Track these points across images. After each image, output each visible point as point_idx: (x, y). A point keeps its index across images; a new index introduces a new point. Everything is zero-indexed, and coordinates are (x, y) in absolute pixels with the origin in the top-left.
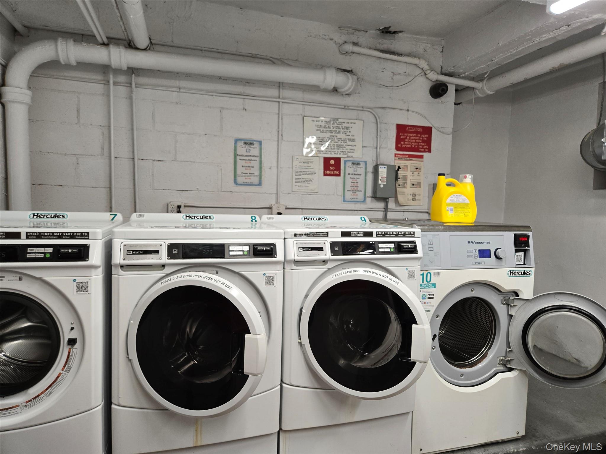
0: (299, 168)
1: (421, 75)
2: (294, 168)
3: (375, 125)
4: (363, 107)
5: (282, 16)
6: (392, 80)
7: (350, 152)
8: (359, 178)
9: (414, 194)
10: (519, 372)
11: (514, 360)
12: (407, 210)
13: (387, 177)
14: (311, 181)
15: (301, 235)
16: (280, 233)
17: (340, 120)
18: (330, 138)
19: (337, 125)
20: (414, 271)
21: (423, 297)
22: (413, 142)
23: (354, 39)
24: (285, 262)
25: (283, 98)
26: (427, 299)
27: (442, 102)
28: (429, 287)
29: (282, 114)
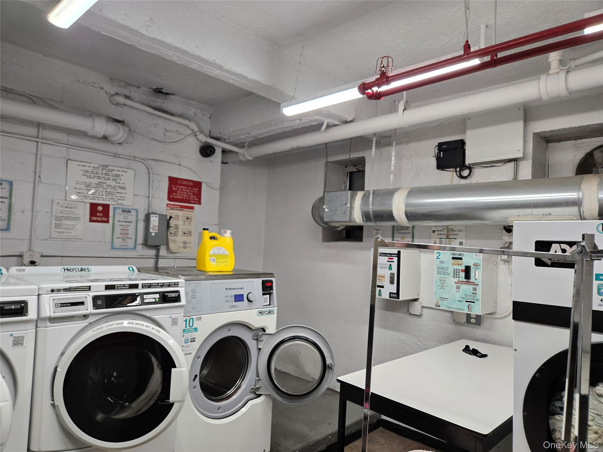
0: (60, 213)
1: (192, 136)
2: (54, 213)
3: (147, 175)
4: (134, 157)
5: (45, 56)
6: (164, 136)
7: (120, 200)
8: (129, 226)
9: (185, 242)
10: (266, 397)
11: (262, 387)
12: (179, 257)
13: (159, 226)
14: (75, 226)
15: (59, 290)
16: (34, 289)
17: (109, 168)
18: (97, 184)
19: (107, 172)
20: (178, 318)
21: (186, 341)
22: (185, 194)
23: (127, 92)
24: (39, 320)
25: (42, 138)
26: (189, 343)
27: (211, 162)
28: (192, 331)
29: (40, 154)
